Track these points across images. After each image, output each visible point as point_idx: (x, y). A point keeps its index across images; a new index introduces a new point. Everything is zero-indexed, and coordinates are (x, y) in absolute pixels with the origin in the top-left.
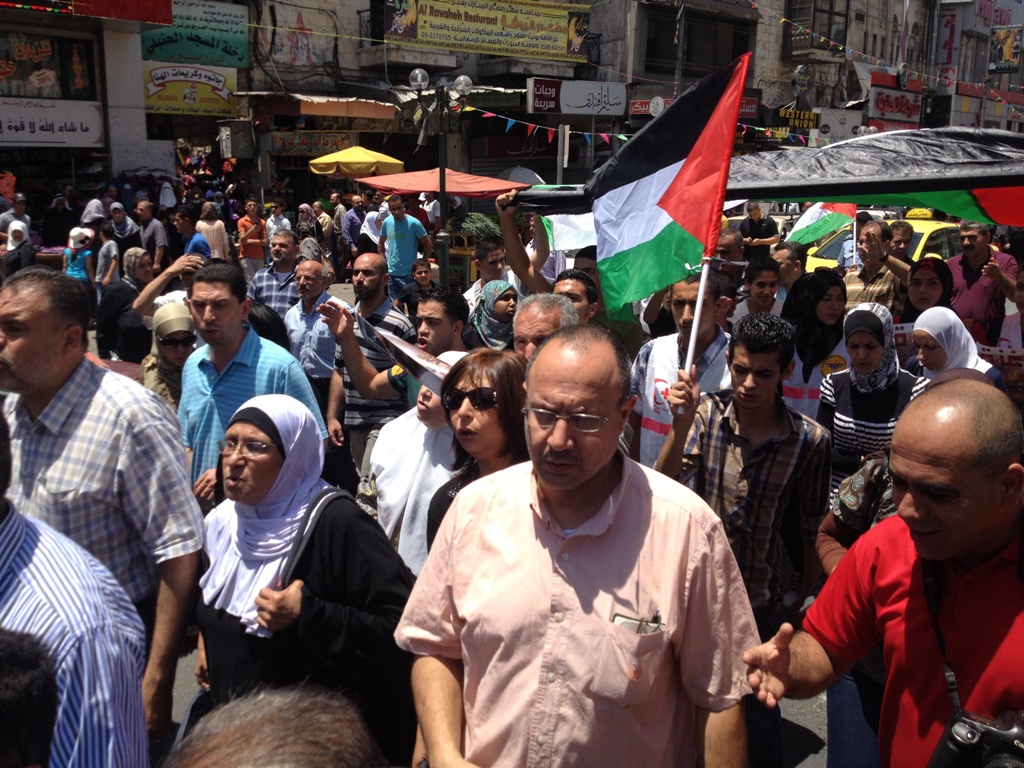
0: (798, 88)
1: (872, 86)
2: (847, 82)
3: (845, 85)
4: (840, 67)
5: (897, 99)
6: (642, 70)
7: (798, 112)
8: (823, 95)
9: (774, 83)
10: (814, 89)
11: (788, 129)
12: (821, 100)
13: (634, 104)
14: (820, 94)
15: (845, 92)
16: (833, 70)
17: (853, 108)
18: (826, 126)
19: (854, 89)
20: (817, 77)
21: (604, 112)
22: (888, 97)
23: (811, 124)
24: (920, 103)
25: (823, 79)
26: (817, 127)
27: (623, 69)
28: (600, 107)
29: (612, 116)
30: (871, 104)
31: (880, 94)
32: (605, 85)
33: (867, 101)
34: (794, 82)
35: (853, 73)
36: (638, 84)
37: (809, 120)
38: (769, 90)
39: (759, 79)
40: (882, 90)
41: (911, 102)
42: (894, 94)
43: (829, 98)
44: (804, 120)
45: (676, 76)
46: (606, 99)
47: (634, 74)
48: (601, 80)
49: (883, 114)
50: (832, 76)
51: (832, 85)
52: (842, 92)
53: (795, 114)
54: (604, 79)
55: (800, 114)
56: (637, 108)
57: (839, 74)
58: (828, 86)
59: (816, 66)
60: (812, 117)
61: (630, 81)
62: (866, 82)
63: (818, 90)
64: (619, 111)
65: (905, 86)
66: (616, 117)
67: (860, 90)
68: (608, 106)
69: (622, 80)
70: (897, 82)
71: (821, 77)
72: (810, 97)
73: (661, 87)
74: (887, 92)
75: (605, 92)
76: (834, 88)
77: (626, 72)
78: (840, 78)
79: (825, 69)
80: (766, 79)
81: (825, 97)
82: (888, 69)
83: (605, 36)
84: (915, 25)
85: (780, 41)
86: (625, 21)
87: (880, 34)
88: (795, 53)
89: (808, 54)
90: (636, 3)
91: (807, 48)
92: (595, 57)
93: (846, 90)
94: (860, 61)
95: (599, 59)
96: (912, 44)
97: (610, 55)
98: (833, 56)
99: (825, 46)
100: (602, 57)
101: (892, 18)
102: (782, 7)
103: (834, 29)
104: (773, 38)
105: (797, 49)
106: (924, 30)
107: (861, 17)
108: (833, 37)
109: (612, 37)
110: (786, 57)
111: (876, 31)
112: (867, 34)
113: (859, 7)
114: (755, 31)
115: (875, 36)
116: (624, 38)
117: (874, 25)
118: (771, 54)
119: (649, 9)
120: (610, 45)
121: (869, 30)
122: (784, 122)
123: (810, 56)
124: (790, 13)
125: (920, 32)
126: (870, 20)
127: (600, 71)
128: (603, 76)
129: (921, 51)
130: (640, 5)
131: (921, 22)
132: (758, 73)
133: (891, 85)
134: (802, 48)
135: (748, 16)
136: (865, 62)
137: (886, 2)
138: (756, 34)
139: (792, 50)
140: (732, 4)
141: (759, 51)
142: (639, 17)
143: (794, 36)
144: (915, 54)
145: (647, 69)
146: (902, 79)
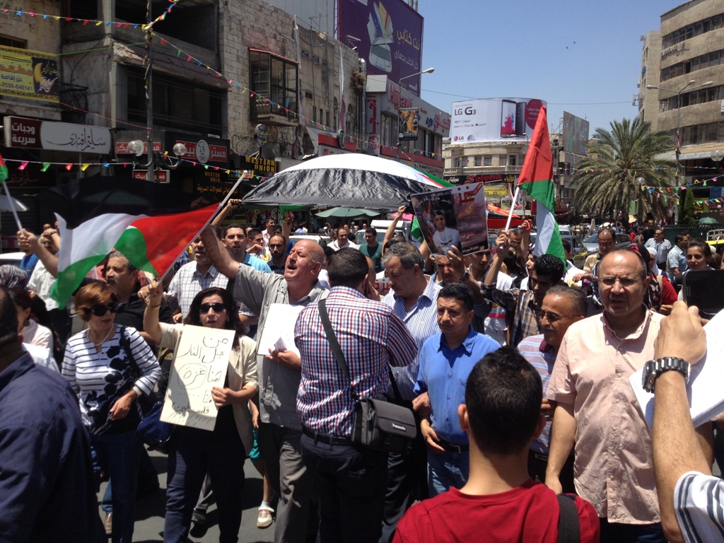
0: (260, 141)
1: (319, 144)
2: (303, 142)
3: (301, 143)
4: (297, 130)
6: (125, 116)
7: (261, 160)
8: (285, 149)
9: (246, 138)
10: (278, 145)
11: (253, 171)
12: (284, 153)
13: (119, 145)
14: (283, 149)
15: (302, 149)
16: (291, 132)
17: (306, 159)
19: (308, 146)
20: (279, 136)
21: (88, 150)
23: (273, 169)
25: (284, 138)
27: (108, 115)
28: (84, 146)
29: (99, 154)
31: (325, 150)
32: (88, 128)
34: (256, 137)
35: (306, 135)
36: (123, 129)
37: (270, 166)
38: (241, 142)
39: (232, 134)
40: (326, 147)
42: (336, 151)
43: (290, 152)
44: (266, 166)
45: (148, 123)
46: (90, 139)
47: (117, 119)
50: (291, 136)
51: (292, 142)
52: (299, 148)
53: (259, 161)
54: (91, 123)
55: (263, 161)
56: (120, 149)
57: (296, 135)
58: (288, 143)
59: (278, 128)
60: (273, 164)
61: (114, 126)
62: (316, 143)
63: (281, 146)
64: (105, 150)
65: (343, 146)
66: (103, 155)
67: (313, 148)
68: (92, 146)
69: (107, 124)
70: (337, 142)
71: (282, 137)
72: (276, 149)
73: (140, 133)
74: (330, 149)
75: (88, 134)
76: (293, 145)
77: (110, 117)
78: (297, 138)
79: (285, 131)
80: (239, 135)
81: (287, 152)
82: (332, 134)
83: (91, 89)
84: (350, 105)
85: (248, 107)
86: (108, 78)
87: (325, 109)
88: (259, 116)
89: (269, 118)
90: (115, 64)
91: (268, 113)
92: (83, 106)
93: (303, 146)
94: (311, 126)
95: (87, 109)
96: (349, 118)
97: (96, 104)
98: (289, 120)
99: (281, 113)
100: (90, 106)
101: (333, 98)
102: (248, 81)
103: (288, 101)
104: (241, 104)
105: (261, 113)
106: (356, 109)
107: (309, 95)
108: (287, 106)
109: (97, 90)
110: (253, 119)
111: (322, 106)
112: (315, 108)
113: (308, 88)
114: (227, 97)
115: (321, 110)
116: (107, 91)
117: (319, 102)
118: (241, 116)
119: (126, 68)
120: (96, 96)
121: (317, 105)
122: (250, 166)
123: (271, 119)
124: (253, 86)
125: (354, 111)
126: (316, 98)
127: (88, 116)
128: (90, 121)
129: (355, 124)
130: (119, 65)
131: (354, 104)
132: (231, 128)
133: (333, 144)
134: (264, 113)
135: (218, 85)
136: (315, 127)
137: (327, 87)
138: (227, 100)
139: (257, 114)
140: (205, 74)
141: (231, 113)
142: (119, 75)
143: (257, 103)
144: (352, 126)
145: (131, 118)
146: (340, 141)
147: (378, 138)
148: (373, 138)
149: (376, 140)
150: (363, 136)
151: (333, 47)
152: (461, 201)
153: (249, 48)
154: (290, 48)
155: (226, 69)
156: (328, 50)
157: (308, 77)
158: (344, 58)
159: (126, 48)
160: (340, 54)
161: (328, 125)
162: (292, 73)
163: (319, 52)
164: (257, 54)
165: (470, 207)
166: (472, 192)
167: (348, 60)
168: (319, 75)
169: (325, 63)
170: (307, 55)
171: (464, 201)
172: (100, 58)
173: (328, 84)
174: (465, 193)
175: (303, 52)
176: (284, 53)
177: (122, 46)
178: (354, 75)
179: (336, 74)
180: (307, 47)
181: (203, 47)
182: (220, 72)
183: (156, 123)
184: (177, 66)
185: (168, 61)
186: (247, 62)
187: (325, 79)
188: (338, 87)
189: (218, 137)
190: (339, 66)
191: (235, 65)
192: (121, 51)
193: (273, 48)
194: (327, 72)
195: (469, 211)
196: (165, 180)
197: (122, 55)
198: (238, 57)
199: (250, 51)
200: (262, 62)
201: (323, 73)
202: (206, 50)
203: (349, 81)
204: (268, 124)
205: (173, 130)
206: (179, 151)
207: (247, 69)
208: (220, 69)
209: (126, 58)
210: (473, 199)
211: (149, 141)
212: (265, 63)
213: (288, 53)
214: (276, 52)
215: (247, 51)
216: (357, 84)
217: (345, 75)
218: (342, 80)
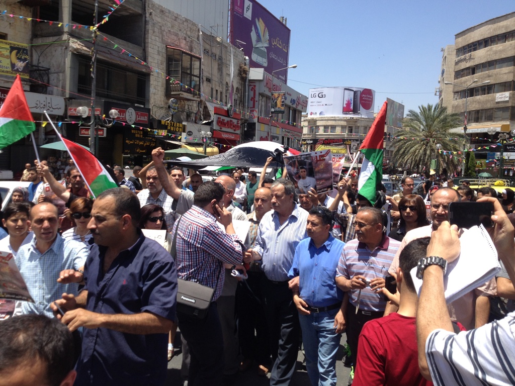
0: (172, 110)
1: (215, 114)
2: (203, 111)
3: (202, 113)
4: (199, 104)
6: (76, 90)
7: (173, 123)
8: (190, 116)
9: (162, 107)
10: (185, 113)
11: (166, 131)
12: (189, 119)
13: (71, 109)
14: (188, 116)
15: (202, 116)
16: (195, 105)
17: (205, 124)
19: (207, 115)
20: (186, 107)
23: (181, 130)
25: (190, 108)
27: (64, 87)
28: (45, 109)
29: (56, 115)
30: (215, 123)
32: (49, 97)
33: (213, 121)
34: (169, 107)
35: (206, 107)
36: (74, 99)
37: (179, 128)
38: (159, 111)
39: (153, 105)
40: (220, 116)
42: (226, 119)
43: (194, 119)
44: (176, 127)
45: (92, 95)
46: (50, 105)
47: (70, 91)
48: (49, 94)
49: (221, 128)
50: (194, 107)
51: (195, 112)
52: (200, 116)
53: (171, 124)
54: (51, 94)
55: (174, 124)
56: (72, 112)
57: (198, 107)
58: (192, 112)
59: (186, 102)
60: (181, 126)
61: (67, 96)
62: (212, 113)
63: (187, 114)
64: (60, 113)
66: (59, 116)
67: (210, 116)
68: (51, 109)
69: (63, 94)
70: (227, 113)
71: (188, 108)
72: (183, 116)
73: (86, 101)
74: (223, 118)
75: (49, 101)
76: (196, 114)
77: (65, 89)
78: (199, 109)
79: (190, 103)
80: (157, 105)
81: (191, 118)
82: (224, 107)
83: (52, 70)
84: (237, 88)
85: (165, 86)
86: (65, 62)
87: (219, 90)
88: (172, 93)
89: (179, 94)
90: (70, 53)
91: (178, 91)
92: (46, 81)
93: (203, 115)
94: (209, 101)
95: (48, 82)
96: (236, 97)
97: (55, 81)
98: (194, 97)
99: (189, 91)
100: (51, 82)
101: (225, 83)
102: (165, 69)
103: (193, 83)
104: (160, 84)
105: (174, 91)
106: (241, 91)
107: (208, 80)
108: (192, 87)
109: (57, 71)
110: (168, 95)
111: (217, 88)
112: (212, 89)
113: (208, 75)
114: (149, 79)
115: (217, 91)
116: (64, 72)
117: (215, 85)
118: (159, 92)
119: (79, 57)
120: (56, 75)
121: (213, 87)
122: (164, 127)
123: (181, 96)
124: (169, 73)
125: (240, 92)
126: (214, 82)
127: (49, 89)
128: (51, 92)
129: (241, 101)
130: (73, 54)
131: (240, 87)
132: (152, 101)
133: (224, 114)
134: (176, 91)
135: (144, 70)
136: (212, 102)
137: (221, 75)
138: (149, 81)
139: (171, 91)
140: (135, 63)
141: (152, 90)
142: (73, 61)
143: (171, 84)
144: (238, 102)
145: (80, 91)
146: (230, 112)
147: (256, 111)
148: (253, 111)
149: (255, 113)
150: (246, 109)
151: (226, 47)
152: (317, 161)
153: (166, 46)
154: (196, 47)
155: (150, 59)
156: (223, 49)
157: (208, 67)
158: (233, 55)
159: (79, 42)
160: (231, 53)
161: (221, 101)
162: (196, 64)
163: (216, 51)
164: (173, 50)
165: (322, 165)
166: (324, 155)
167: (237, 57)
168: (216, 67)
169: (220, 58)
170: (208, 52)
171: (319, 161)
172: (59, 49)
173: (222, 72)
174: (320, 156)
175: (205, 50)
176: (191, 51)
177: (76, 40)
178: (241, 67)
179: (228, 66)
180: (208, 47)
181: (134, 43)
182: (145, 61)
183: (98, 95)
184: (115, 56)
185: (108, 52)
186: (165, 56)
187: (220, 70)
188: (229, 75)
189: (143, 106)
190: (230, 61)
191: (156, 57)
192: (75, 44)
193: (184, 47)
194: (222, 65)
195: (322, 166)
196: (103, 135)
197: (75, 47)
198: (159, 54)
199: (167, 48)
200: (175, 56)
201: (219, 65)
202: (136, 46)
203: (237, 72)
204: (179, 98)
205: (110, 100)
206: (113, 115)
207: (164, 60)
208: (145, 60)
209: (78, 49)
210: (324, 160)
211: (92, 107)
212: (178, 57)
213: (194, 50)
214: (186, 49)
215: (165, 48)
216: (242, 74)
217: (234, 67)
218: (232, 70)
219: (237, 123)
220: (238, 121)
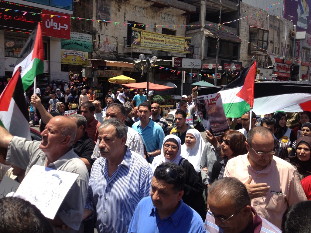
1: (275, 62)
2: (268, 61)
4: (266, 56)
5: (283, 66)
6: (206, 56)
8: (260, 64)
9: (246, 60)
12: (260, 66)
13: (204, 65)
16: (263, 57)
17: (270, 68)
18: (261, 73)
19: (270, 63)
20: (259, 59)
21: (195, 68)
22: (280, 65)
23: (257, 73)
24: (290, 68)
26: (259, 74)
27: (201, 56)
28: (194, 66)
30: (275, 67)
31: (278, 64)
32: (195, 60)
33: (274, 67)
34: (252, 61)
35: (269, 58)
36: (205, 60)
38: (244, 62)
39: (241, 59)
40: (279, 63)
41: (287, 67)
42: (282, 65)
43: (262, 65)
45: (216, 58)
46: (195, 64)
47: (204, 57)
48: (194, 58)
49: (279, 71)
50: (263, 59)
51: (263, 61)
52: (266, 64)
56: (205, 67)
57: (265, 58)
58: (262, 62)
59: (258, 56)
60: (257, 71)
61: (202, 59)
62: (273, 61)
63: (259, 63)
64: (199, 67)
65: (285, 62)
66: (198, 69)
67: (272, 63)
68: (196, 66)
69: (200, 58)
70: (283, 61)
71: (260, 60)
72: (257, 64)
73: (212, 61)
74: (280, 64)
75: (195, 62)
76: (264, 63)
78: (265, 60)
79: (261, 57)
80: (243, 59)
82: (280, 58)
83: (195, 46)
84: (288, 45)
85: (248, 49)
86: (201, 42)
87: (278, 47)
88: (252, 52)
89: (256, 53)
90: (205, 37)
91: (256, 51)
92: (192, 52)
93: (268, 63)
94: (271, 55)
96: (287, 50)
97: (197, 51)
98: (264, 53)
99: (261, 51)
100: (194, 52)
101: (281, 43)
102: (248, 39)
103: (264, 45)
104: (245, 48)
106: (291, 46)
107: (271, 42)
108: (263, 48)
109: (197, 46)
110: (250, 53)
111: (276, 46)
112: (273, 47)
113: (271, 39)
114: (240, 45)
115: (276, 48)
116: (201, 47)
117: (275, 44)
118: (245, 52)
119: (208, 38)
120: (197, 48)
121: (274, 46)
124: (250, 40)
125: (290, 47)
127: (194, 55)
128: (195, 57)
129: (290, 53)
130: (206, 38)
131: (290, 44)
132: (241, 57)
133: (281, 62)
134: (254, 51)
135: (238, 41)
136: (273, 55)
137: (279, 38)
138: (240, 47)
140: (233, 38)
141: (241, 51)
142: (206, 41)
143: (251, 47)
144: (288, 53)
145: (208, 56)
146: (284, 60)
147: (300, 59)
148: (298, 58)
150: (293, 58)
151: (282, 22)
153: (250, 26)
154: (265, 24)
155: (241, 35)
156: (280, 23)
157: (272, 35)
158: (287, 25)
159: (208, 31)
160: (285, 24)
161: (276, 53)
162: (266, 34)
163: (277, 25)
164: (253, 28)
167: (288, 26)
168: (276, 33)
169: (279, 29)
170: (272, 26)
172: (199, 35)
173: (279, 37)
175: (270, 25)
177: (207, 30)
178: (291, 32)
179: (283, 32)
180: (272, 23)
182: (238, 36)
183: (219, 57)
184: (224, 36)
185: (221, 34)
186: (249, 32)
187: (278, 35)
188: (284, 38)
189: (236, 61)
190: (284, 29)
191: (244, 33)
193: (259, 25)
194: (279, 32)
196: (220, 77)
197: (207, 34)
198: (245, 31)
200: (254, 31)
201: (278, 33)
202: (234, 28)
203: (288, 35)
205: (223, 59)
207: (248, 34)
209: (208, 35)
211: (216, 64)
212: (256, 31)
213: (264, 26)
214: (260, 27)
216: (292, 36)
217: (287, 33)
218: (286, 34)
219: (289, 67)
220: (289, 66)
